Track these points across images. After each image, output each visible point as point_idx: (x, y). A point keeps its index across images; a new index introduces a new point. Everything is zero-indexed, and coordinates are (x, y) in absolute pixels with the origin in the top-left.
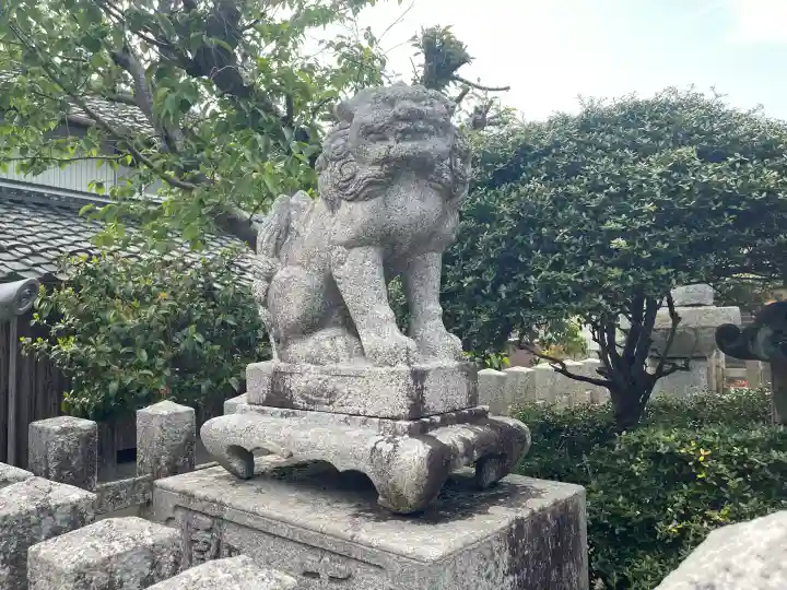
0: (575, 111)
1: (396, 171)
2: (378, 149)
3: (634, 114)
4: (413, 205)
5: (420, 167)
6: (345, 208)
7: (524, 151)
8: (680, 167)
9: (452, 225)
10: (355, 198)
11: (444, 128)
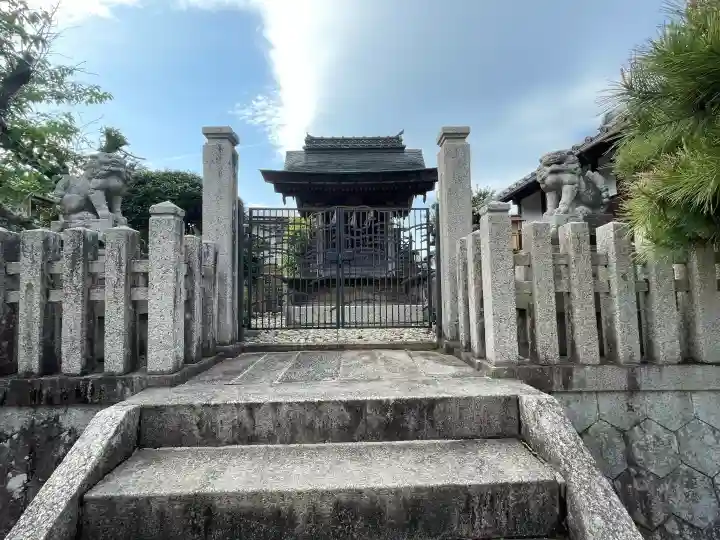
0: (163, 170)
1: (111, 173)
2: (107, 168)
3: (177, 174)
4: (115, 182)
5: (117, 174)
6: (94, 180)
7: (146, 176)
8: (186, 187)
9: (125, 190)
10: (98, 178)
11: (125, 166)
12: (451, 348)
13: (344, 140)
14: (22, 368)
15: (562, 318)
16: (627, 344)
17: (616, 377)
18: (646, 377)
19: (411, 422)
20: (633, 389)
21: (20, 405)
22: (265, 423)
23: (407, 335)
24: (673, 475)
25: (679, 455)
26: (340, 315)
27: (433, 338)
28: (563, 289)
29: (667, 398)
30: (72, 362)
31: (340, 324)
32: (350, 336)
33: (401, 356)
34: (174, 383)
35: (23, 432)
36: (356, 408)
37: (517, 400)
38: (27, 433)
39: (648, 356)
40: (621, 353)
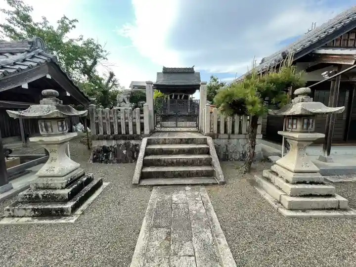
12: (200, 132)
13: (175, 68)
14: (122, 133)
15: (219, 125)
16: (229, 130)
17: (226, 136)
18: (232, 136)
19: (190, 141)
20: (229, 138)
21: (123, 140)
22: (167, 142)
23: (192, 129)
24: (233, 152)
25: (235, 149)
26: (177, 124)
27: (197, 130)
28: (219, 120)
29: (235, 140)
30: (131, 133)
31: (177, 127)
32: (179, 129)
33: (189, 133)
34: (149, 136)
35: (124, 144)
36: (181, 139)
37: (206, 138)
38: (125, 144)
39: (233, 132)
40: (228, 132)
